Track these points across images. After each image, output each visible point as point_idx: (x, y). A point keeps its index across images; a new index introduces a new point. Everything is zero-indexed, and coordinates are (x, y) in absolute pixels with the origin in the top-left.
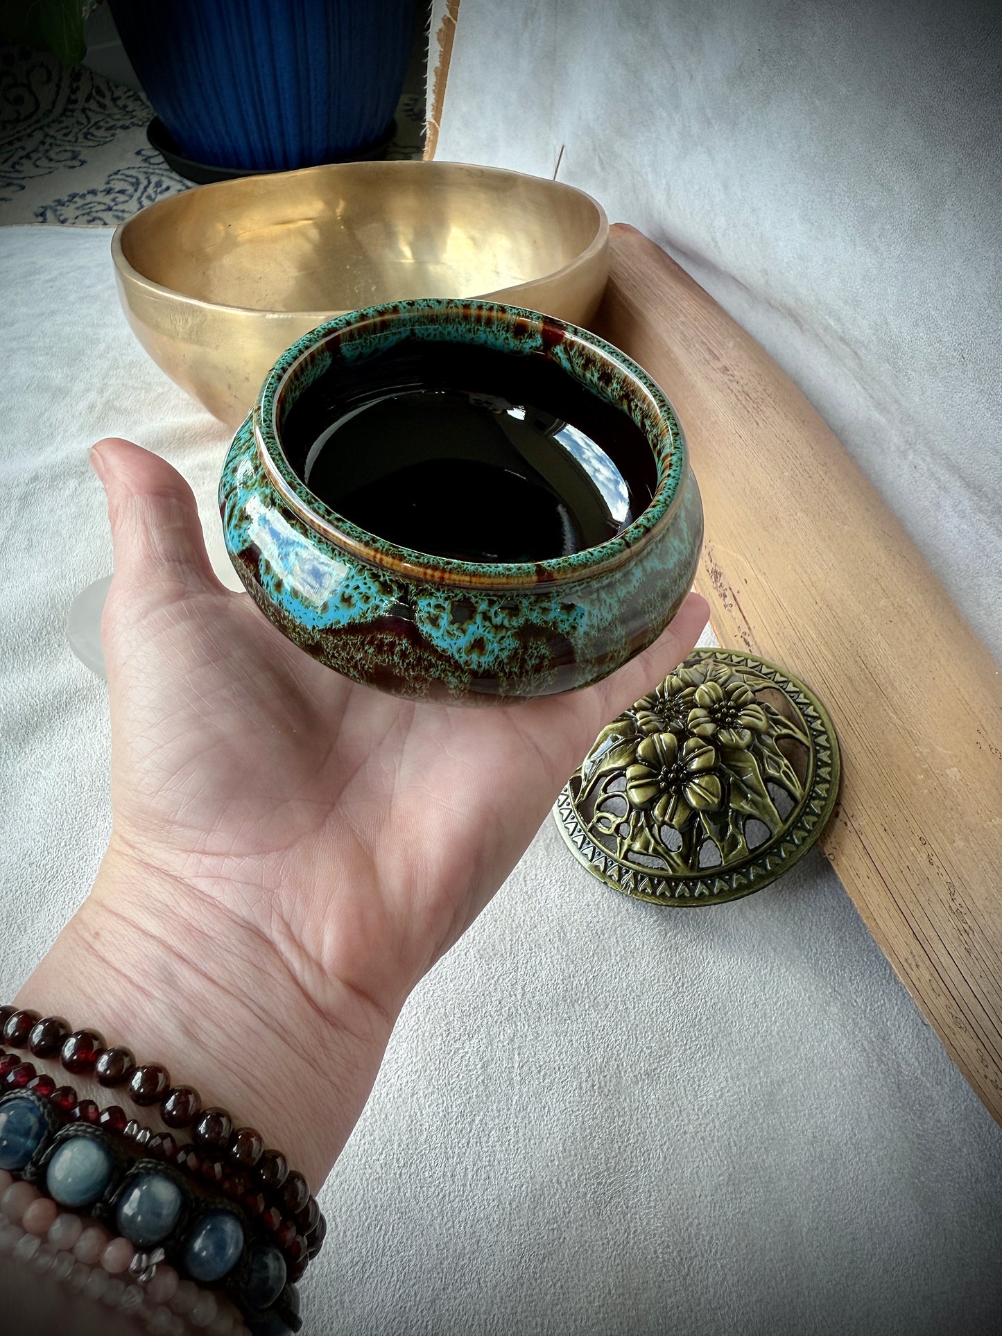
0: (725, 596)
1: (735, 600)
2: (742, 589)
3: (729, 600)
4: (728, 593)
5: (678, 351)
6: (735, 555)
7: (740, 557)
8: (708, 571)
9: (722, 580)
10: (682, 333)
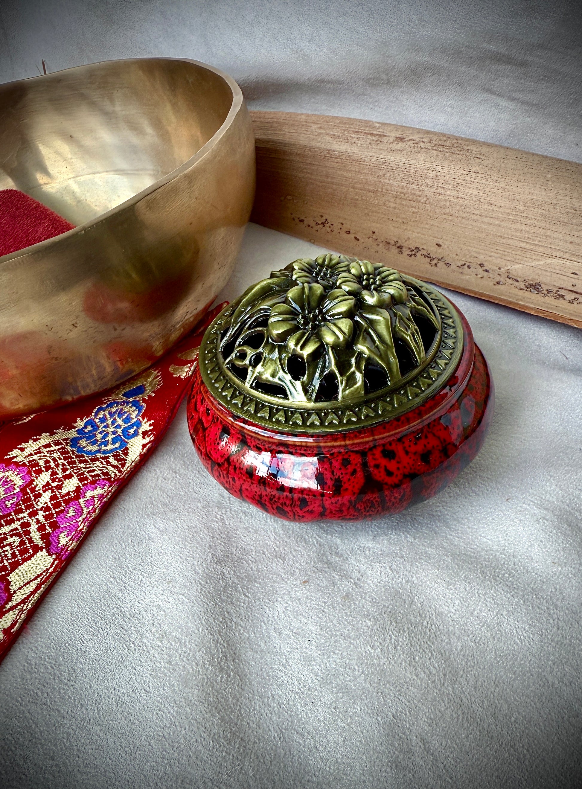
0: (562, 296)
1: (576, 293)
2: (574, 282)
3: (570, 296)
4: (562, 292)
5: (339, 147)
6: (541, 263)
7: (549, 261)
8: (521, 289)
9: (545, 288)
10: (327, 134)
